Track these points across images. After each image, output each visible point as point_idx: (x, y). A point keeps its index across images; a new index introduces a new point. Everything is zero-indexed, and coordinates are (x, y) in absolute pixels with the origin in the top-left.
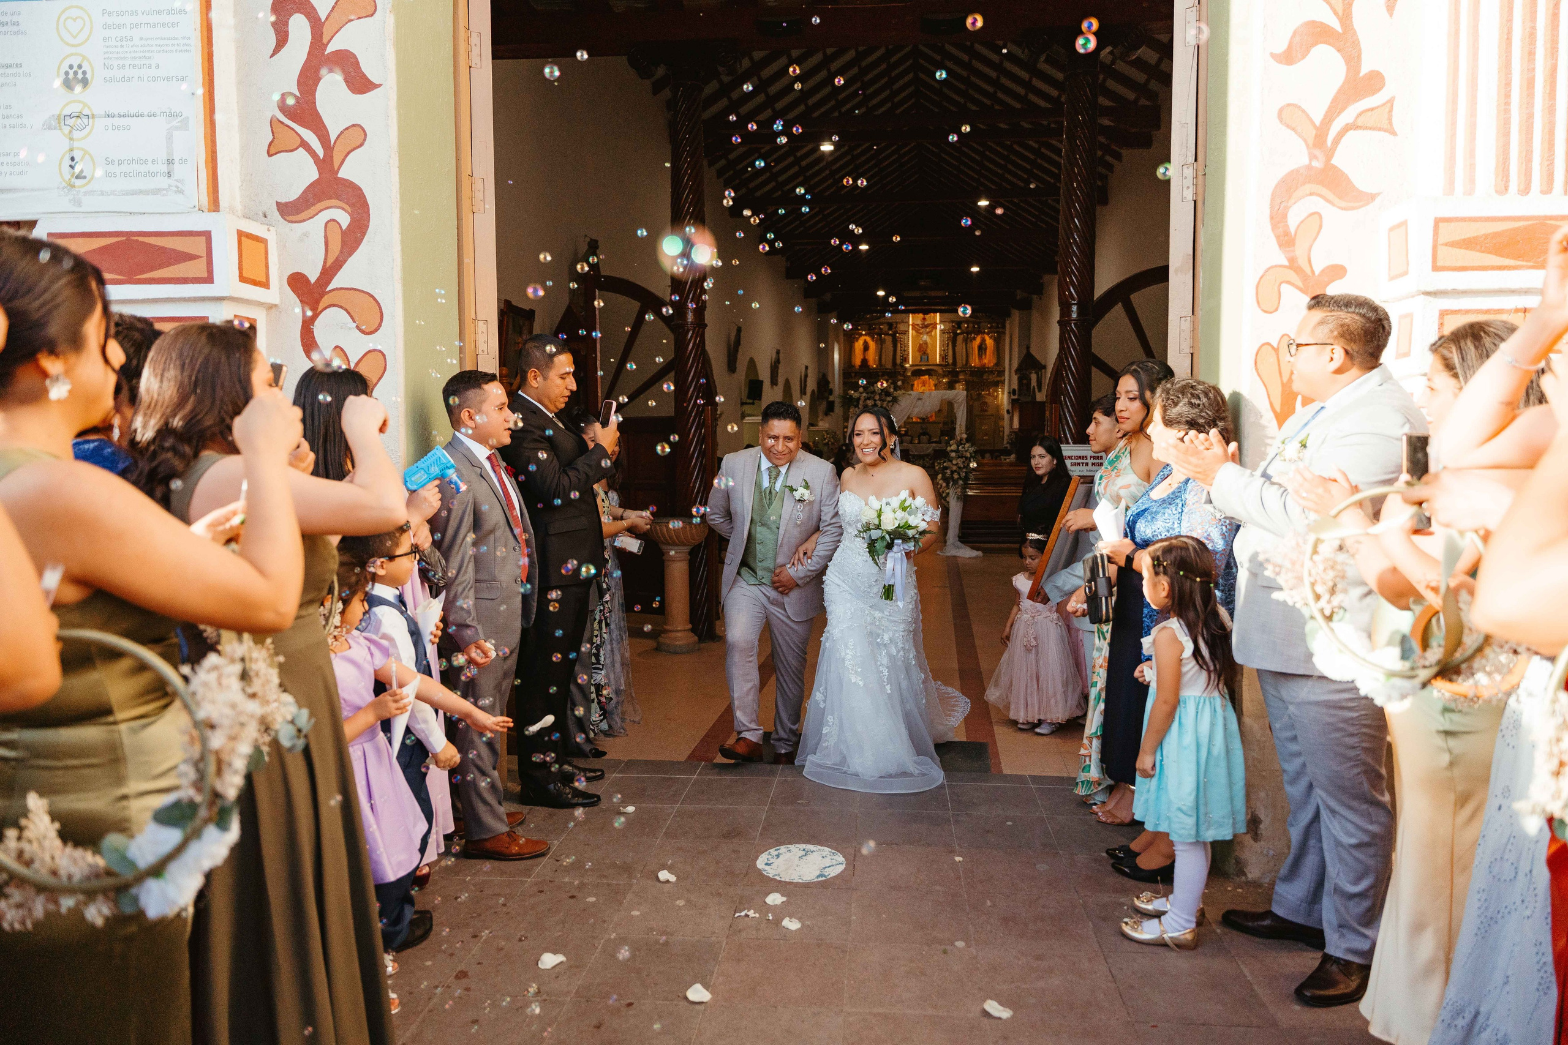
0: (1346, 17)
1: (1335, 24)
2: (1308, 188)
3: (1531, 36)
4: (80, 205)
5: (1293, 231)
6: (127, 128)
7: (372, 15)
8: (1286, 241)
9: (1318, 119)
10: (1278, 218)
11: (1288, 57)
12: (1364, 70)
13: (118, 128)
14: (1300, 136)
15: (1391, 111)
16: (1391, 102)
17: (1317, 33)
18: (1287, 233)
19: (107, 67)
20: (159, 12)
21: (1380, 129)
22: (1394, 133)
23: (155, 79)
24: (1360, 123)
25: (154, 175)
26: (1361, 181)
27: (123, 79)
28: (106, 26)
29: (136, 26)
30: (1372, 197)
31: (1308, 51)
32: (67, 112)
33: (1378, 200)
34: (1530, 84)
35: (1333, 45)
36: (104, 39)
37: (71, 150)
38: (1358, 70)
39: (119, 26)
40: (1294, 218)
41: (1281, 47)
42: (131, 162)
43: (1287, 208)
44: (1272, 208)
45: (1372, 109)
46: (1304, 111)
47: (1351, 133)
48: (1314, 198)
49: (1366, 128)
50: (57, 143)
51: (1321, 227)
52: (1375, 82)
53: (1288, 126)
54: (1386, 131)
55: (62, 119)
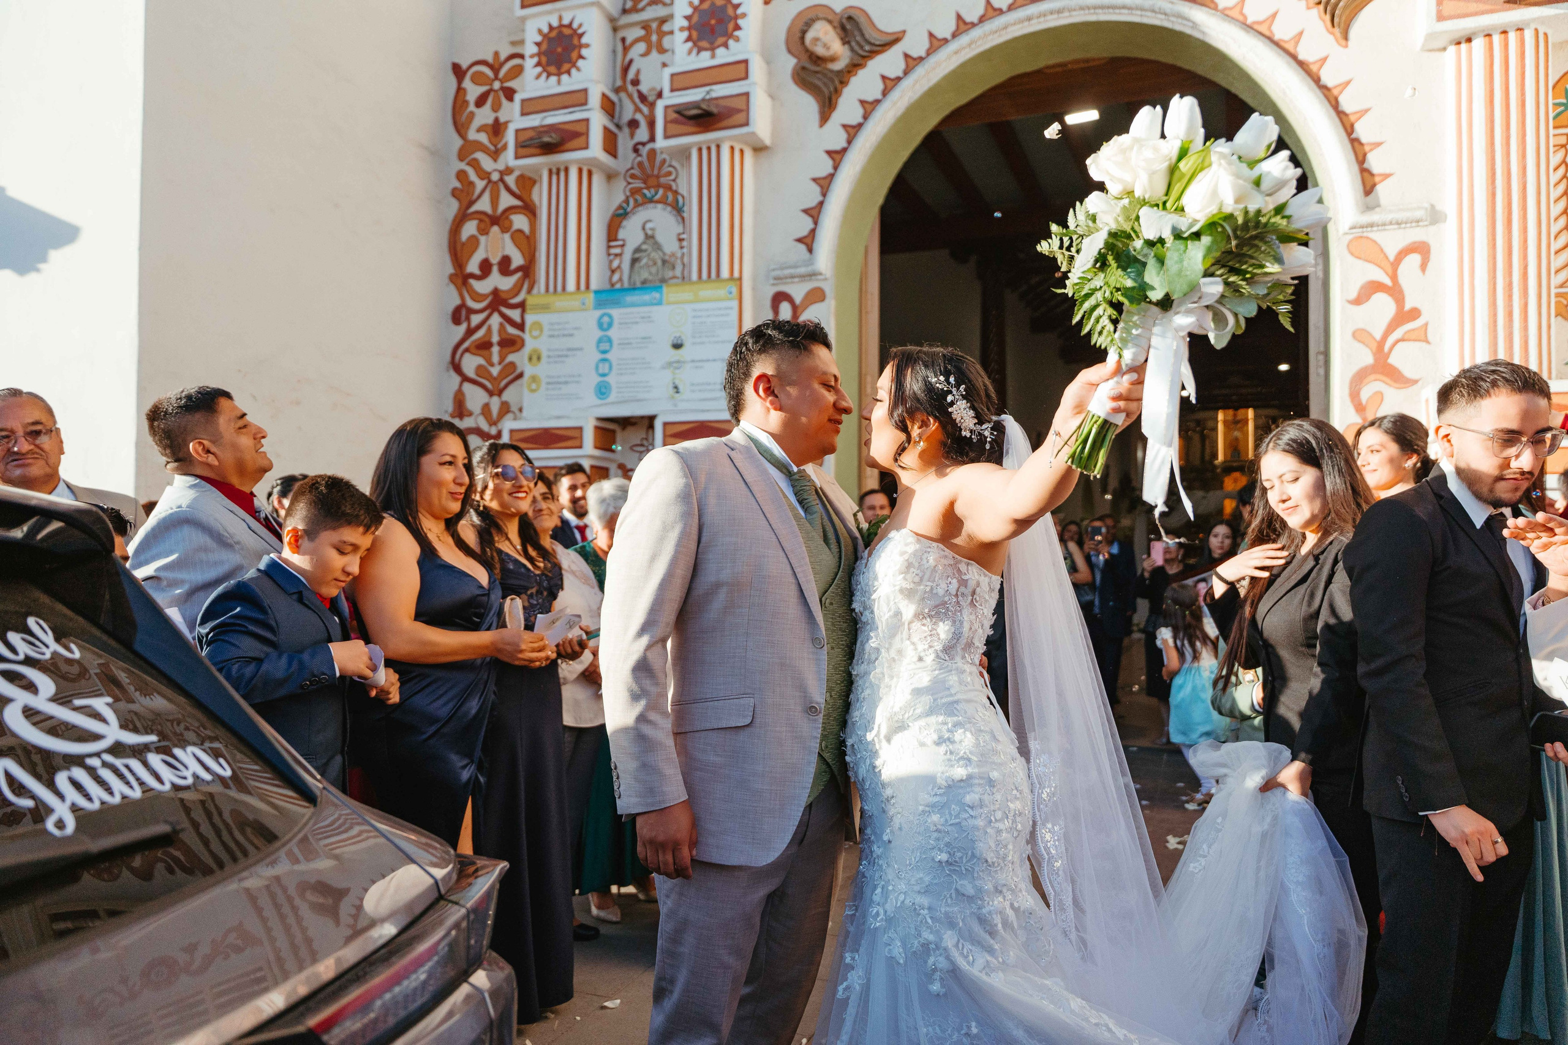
0: (1394, 277)
1: (1388, 282)
2: (1373, 377)
3: (1509, 286)
4: (675, 405)
5: (1364, 401)
6: (701, 367)
7: (823, 300)
8: (1360, 408)
9: (1378, 336)
10: (1355, 396)
11: (1358, 301)
12: (1408, 306)
13: (697, 367)
14: (1367, 346)
15: (1426, 329)
16: (1426, 325)
17: (1373, 288)
18: (1360, 404)
19: (694, 337)
20: (720, 309)
21: (1419, 341)
22: (1428, 342)
23: (717, 342)
24: (1406, 338)
25: (714, 390)
26: (1408, 372)
27: (703, 343)
28: (694, 317)
29: (709, 316)
30: (1416, 382)
31: (1368, 298)
32: (672, 360)
33: (1420, 383)
34: (1510, 314)
35: (1386, 292)
36: (694, 323)
37: (674, 379)
38: (1403, 307)
39: (699, 317)
40: (1365, 394)
41: (1353, 295)
42: (703, 384)
43: (1360, 389)
44: (1350, 388)
45: (1413, 330)
46: (1368, 332)
47: (1400, 344)
48: (1378, 382)
49: (1409, 340)
50: (666, 377)
51: (1382, 400)
52: (1415, 313)
53: (1359, 341)
54: (1423, 341)
55: (670, 364)
